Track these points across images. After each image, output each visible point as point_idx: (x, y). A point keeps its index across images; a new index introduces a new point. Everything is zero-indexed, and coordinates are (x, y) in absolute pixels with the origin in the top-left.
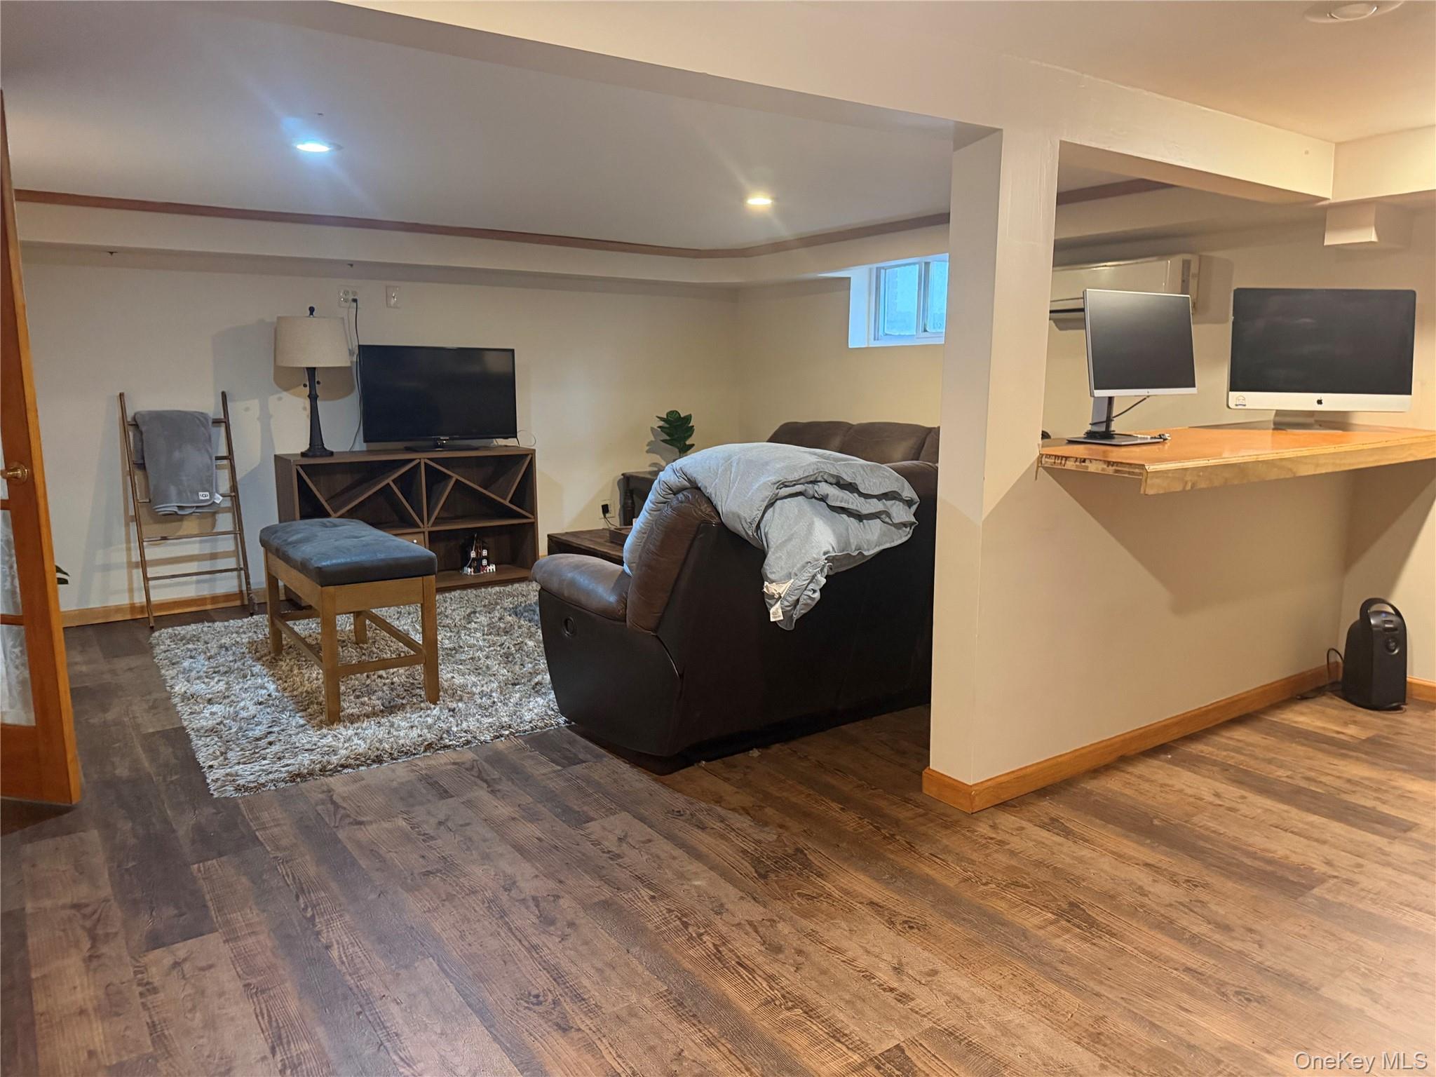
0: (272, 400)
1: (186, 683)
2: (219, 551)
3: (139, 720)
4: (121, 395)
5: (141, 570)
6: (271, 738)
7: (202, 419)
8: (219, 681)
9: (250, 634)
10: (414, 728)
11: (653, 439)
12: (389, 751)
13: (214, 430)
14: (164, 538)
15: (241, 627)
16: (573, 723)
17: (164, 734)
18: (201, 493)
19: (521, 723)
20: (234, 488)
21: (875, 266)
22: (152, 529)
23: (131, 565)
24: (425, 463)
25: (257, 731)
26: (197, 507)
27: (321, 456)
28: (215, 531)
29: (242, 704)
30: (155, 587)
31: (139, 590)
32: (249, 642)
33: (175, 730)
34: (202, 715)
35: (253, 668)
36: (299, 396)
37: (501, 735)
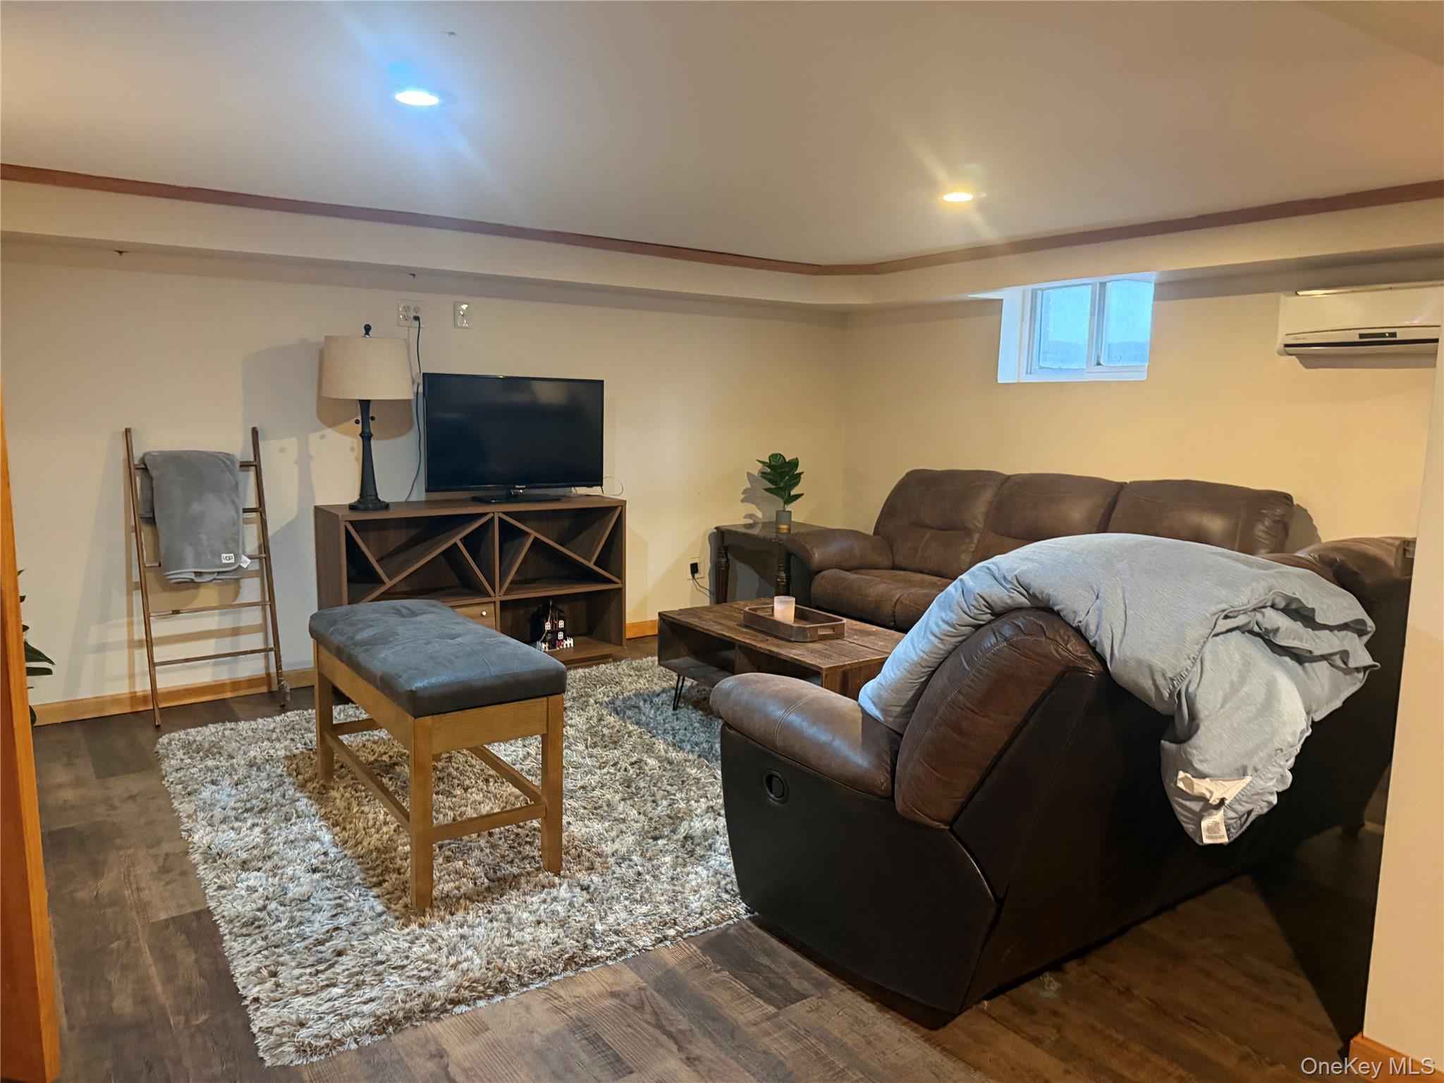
0: (314, 438)
1: (209, 829)
2: (242, 625)
3: (145, 895)
4: (127, 431)
5: (146, 650)
6: (338, 942)
7: (228, 462)
8: (254, 825)
9: (287, 743)
10: (542, 925)
11: (749, 486)
12: (517, 972)
13: (241, 475)
14: (176, 612)
15: (273, 731)
16: (756, 913)
17: (179, 923)
18: (224, 555)
19: (689, 915)
20: (264, 547)
21: (1030, 287)
22: (159, 599)
23: (133, 644)
24: (500, 518)
25: (317, 925)
26: (219, 573)
27: (375, 509)
28: (237, 602)
29: (289, 871)
30: (161, 672)
31: (143, 674)
32: (286, 757)
33: (198, 915)
34: (236, 892)
35: (297, 803)
36: (346, 433)
37: (665, 938)
